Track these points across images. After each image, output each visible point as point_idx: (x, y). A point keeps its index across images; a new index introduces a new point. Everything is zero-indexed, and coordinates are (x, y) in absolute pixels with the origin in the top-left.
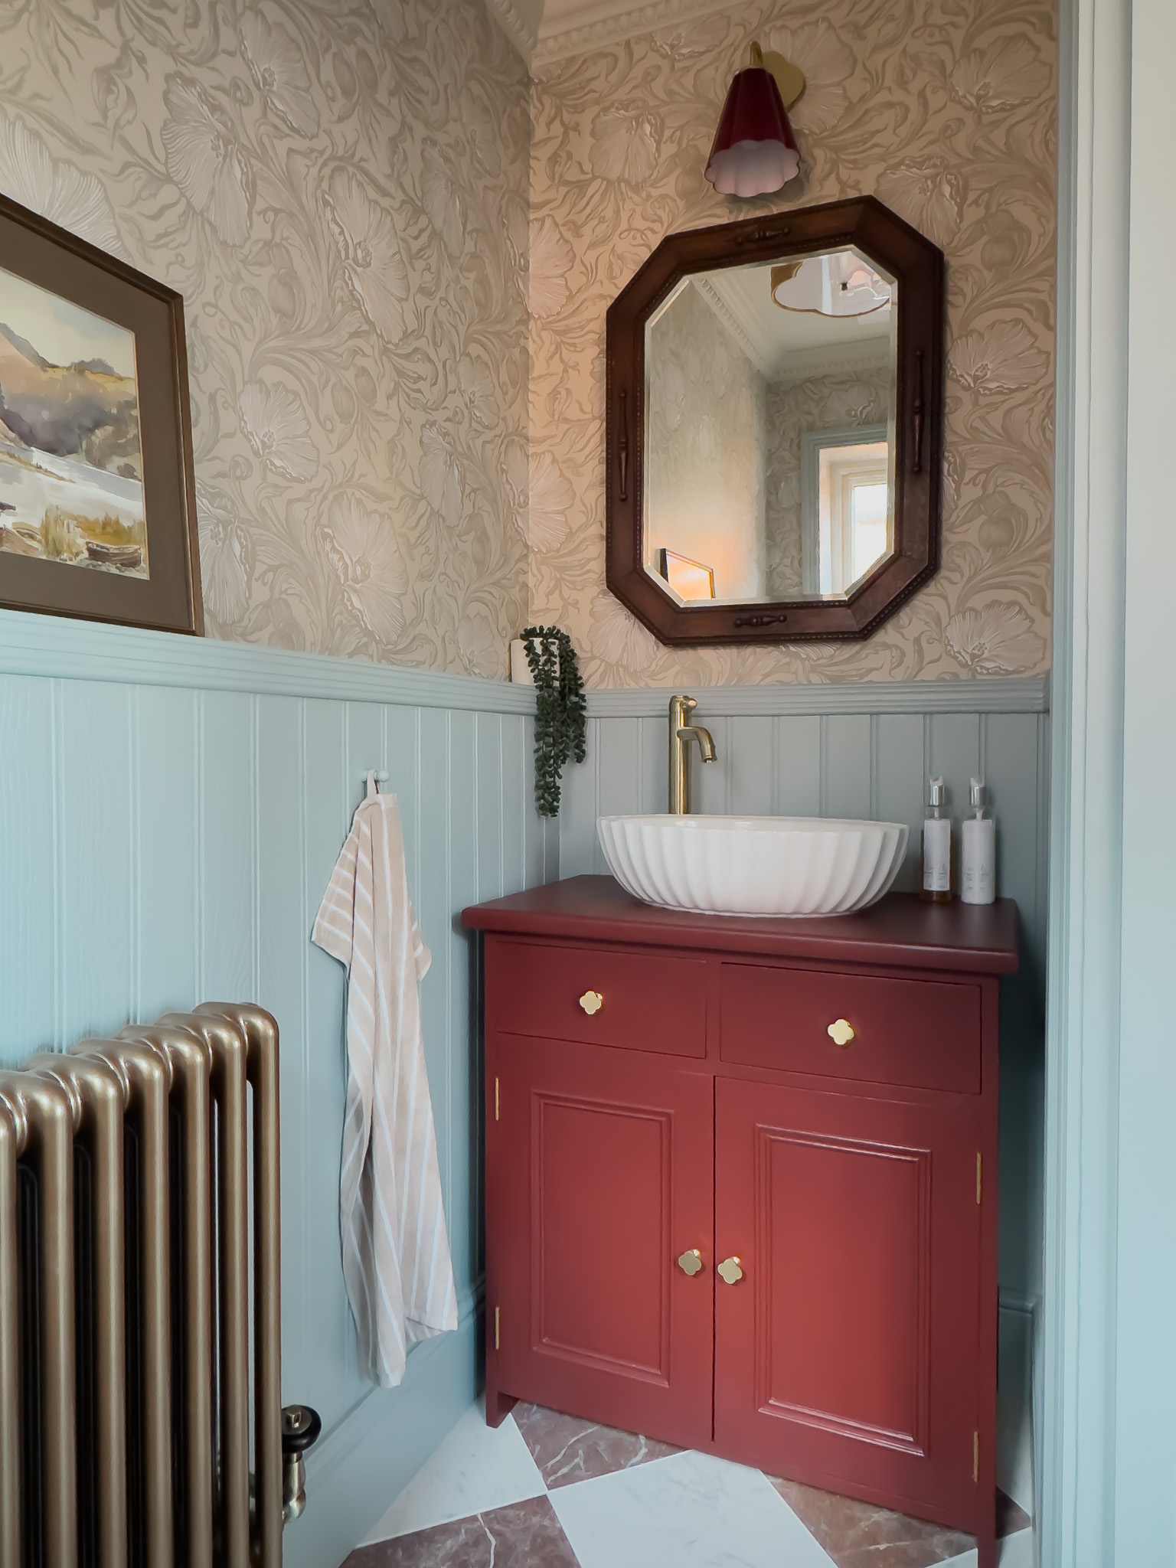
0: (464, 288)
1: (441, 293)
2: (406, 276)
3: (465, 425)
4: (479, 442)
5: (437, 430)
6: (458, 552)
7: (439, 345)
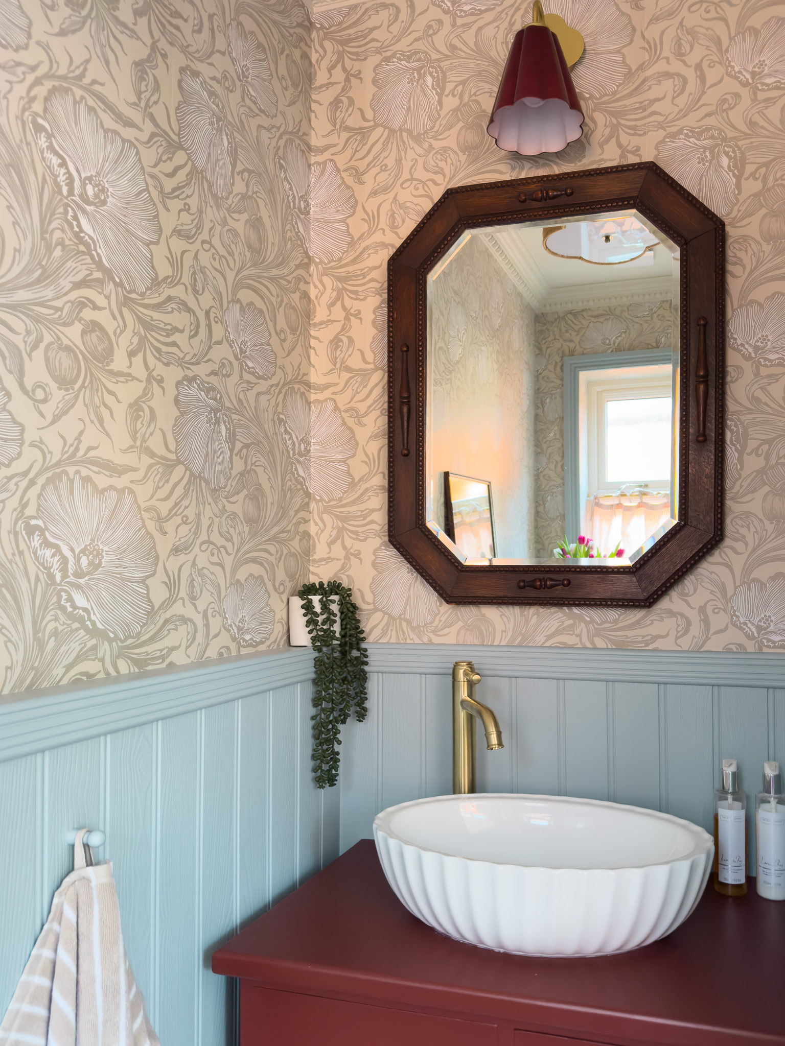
0: (233, 232)
1: (205, 236)
2: (157, 216)
3: (235, 377)
4: (251, 395)
5: (199, 386)
6: (226, 515)
7: (200, 292)
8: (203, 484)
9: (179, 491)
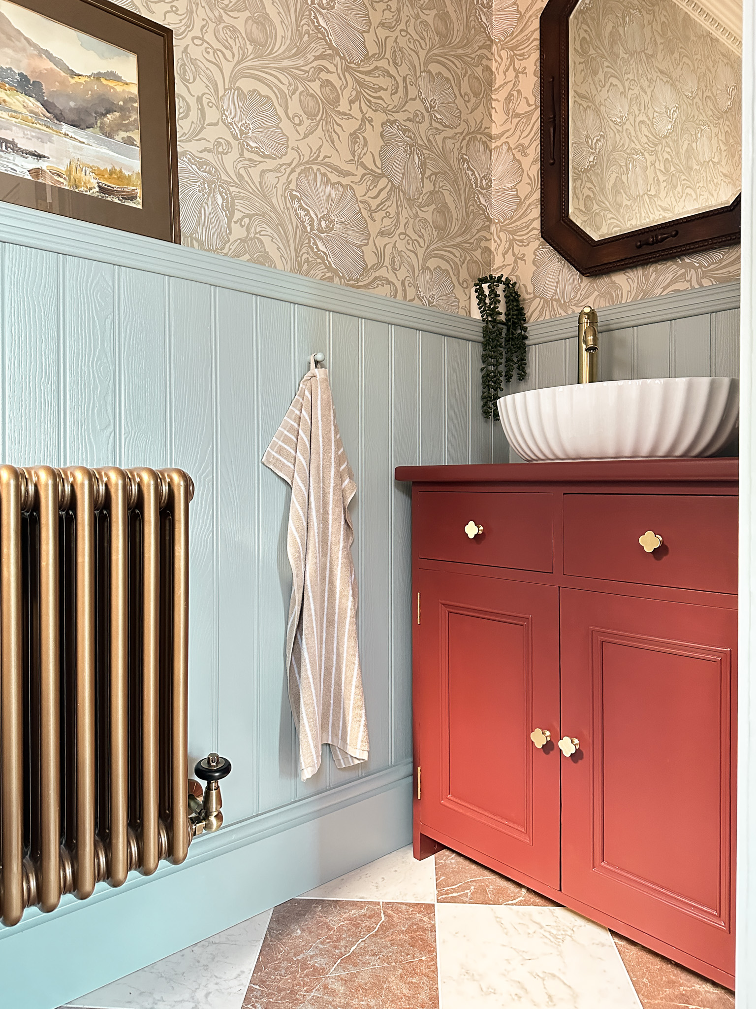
2: (368, 14)
3: (426, 124)
4: (439, 138)
5: (398, 127)
6: (418, 219)
7: (399, 64)
8: (401, 194)
9: (383, 195)
